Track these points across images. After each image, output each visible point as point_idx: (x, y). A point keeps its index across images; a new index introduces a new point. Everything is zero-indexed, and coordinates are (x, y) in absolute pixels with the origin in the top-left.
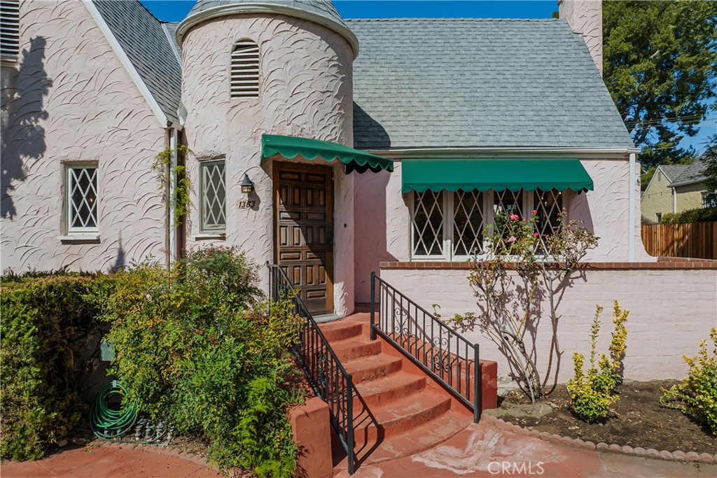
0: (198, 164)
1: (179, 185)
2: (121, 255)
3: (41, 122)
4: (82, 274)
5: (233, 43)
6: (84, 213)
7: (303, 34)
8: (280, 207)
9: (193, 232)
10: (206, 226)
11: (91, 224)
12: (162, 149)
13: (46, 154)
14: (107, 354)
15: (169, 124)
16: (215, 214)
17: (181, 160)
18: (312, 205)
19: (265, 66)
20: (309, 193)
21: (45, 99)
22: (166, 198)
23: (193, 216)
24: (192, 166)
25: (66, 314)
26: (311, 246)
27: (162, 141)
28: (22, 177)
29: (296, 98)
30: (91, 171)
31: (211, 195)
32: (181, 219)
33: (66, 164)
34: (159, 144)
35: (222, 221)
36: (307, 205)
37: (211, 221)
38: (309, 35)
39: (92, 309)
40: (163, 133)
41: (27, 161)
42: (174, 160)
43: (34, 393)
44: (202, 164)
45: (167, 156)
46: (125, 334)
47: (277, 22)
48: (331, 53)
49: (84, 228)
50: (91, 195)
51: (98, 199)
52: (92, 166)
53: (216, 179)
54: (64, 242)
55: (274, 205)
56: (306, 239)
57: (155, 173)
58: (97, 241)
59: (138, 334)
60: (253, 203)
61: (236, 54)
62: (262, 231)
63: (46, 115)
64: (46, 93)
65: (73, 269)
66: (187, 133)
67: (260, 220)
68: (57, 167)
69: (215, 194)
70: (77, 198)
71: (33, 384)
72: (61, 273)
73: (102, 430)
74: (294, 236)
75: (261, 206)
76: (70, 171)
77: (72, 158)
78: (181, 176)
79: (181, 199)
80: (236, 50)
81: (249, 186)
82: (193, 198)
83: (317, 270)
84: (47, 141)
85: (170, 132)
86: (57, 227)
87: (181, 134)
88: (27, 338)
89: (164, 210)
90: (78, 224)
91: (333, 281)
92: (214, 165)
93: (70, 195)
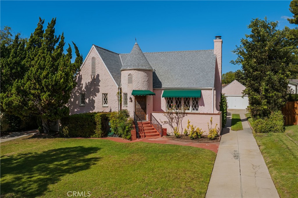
0: (123, 94)
1: (120, 98)
2: (111, 109)
3: (99, 87)
4: (106, 112)
5: (128, 74)
6: (106, 102)
7: (140, 72)
8: (136, 102)
9: (123, 106)
10: (125, 105)
11: (107, 104)
12: (118, 92)
13: (100, 92)
14: (109, 124)
15: (119, 87)
16: (126, 103)
17: (121, 93)
18: (142, 101)
19: (133, 78)
20: (142, 99)
21: (99, 83)
22: (118, 100)
23: (123, 103)
24: (122, 94)
25: (104, 118)
26: (142, 108)
27: (118, 90)
28: (96, 96)
29: (139, 83)
30: (107, 95)
31: (125, 99)
32: (121, 104)
33: (103, 94)
34: (117, 91)
35: (127, 104)
36: (141, 101)
37: (125, 104)
38: (141, 72)
39: (108, 117)
40: (118, 89)
41: (97, 94)
42: (120, 93)
43: (100, 128)
44: (124, 94)
45: (118, 93)
46: (112, 121)
47: (135, 71)
48: (146, 74)
49: (106, 104)
50: (107, 99)
51: (108, 100)
52: (107, 94)
53: (126, 97)
54: (103, 107)
55: (135, 102)
56: (141, 107)
57: (117, 96)
58: (108, 107)
59: (114, 121)
60: (132, 101)
61: (129, 76)
62: (133, 106)
63: (99, 86)
64: (100, 82)
65: (104, 111)
66: (122, 88)
67: (133, 104)
68: (102, 94)
69: (126, 99)
70: (105, 99)
71: (100, 127)
72: (102, 112)
73: (109, 135)
74: (139, 106)
75: (133, 102)
76: (103, 95)
77: (104, 93)
78: (121, 96)
79: (121, 100)
80: (129, 75)
81: (131, 98)
82: (123, 100)
83: (143, 112)
84: (100, 90)
85: (119, 89)
86: (102, 104)
87: (121, 88)
88: (100, 121)
89: (118, 102)
90: (105, 104)
91: (146, 115)
92: (126, 94)
93: (103, 99)
